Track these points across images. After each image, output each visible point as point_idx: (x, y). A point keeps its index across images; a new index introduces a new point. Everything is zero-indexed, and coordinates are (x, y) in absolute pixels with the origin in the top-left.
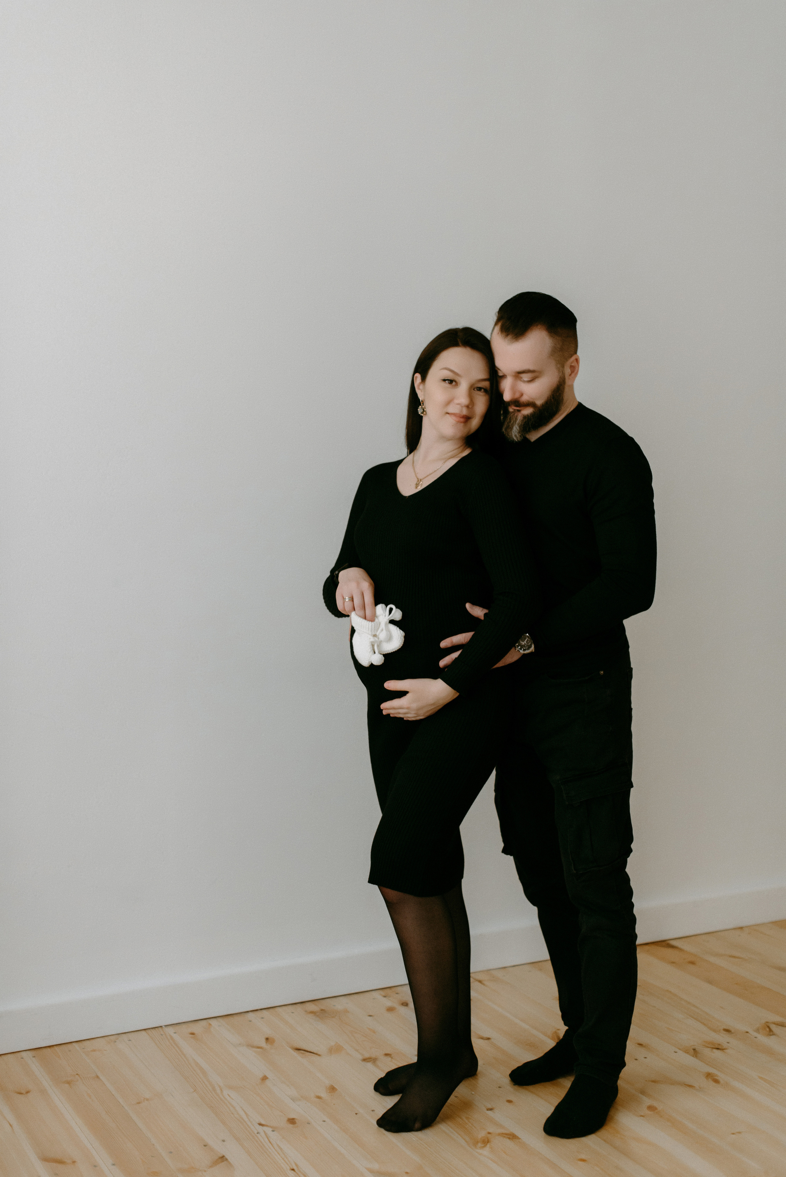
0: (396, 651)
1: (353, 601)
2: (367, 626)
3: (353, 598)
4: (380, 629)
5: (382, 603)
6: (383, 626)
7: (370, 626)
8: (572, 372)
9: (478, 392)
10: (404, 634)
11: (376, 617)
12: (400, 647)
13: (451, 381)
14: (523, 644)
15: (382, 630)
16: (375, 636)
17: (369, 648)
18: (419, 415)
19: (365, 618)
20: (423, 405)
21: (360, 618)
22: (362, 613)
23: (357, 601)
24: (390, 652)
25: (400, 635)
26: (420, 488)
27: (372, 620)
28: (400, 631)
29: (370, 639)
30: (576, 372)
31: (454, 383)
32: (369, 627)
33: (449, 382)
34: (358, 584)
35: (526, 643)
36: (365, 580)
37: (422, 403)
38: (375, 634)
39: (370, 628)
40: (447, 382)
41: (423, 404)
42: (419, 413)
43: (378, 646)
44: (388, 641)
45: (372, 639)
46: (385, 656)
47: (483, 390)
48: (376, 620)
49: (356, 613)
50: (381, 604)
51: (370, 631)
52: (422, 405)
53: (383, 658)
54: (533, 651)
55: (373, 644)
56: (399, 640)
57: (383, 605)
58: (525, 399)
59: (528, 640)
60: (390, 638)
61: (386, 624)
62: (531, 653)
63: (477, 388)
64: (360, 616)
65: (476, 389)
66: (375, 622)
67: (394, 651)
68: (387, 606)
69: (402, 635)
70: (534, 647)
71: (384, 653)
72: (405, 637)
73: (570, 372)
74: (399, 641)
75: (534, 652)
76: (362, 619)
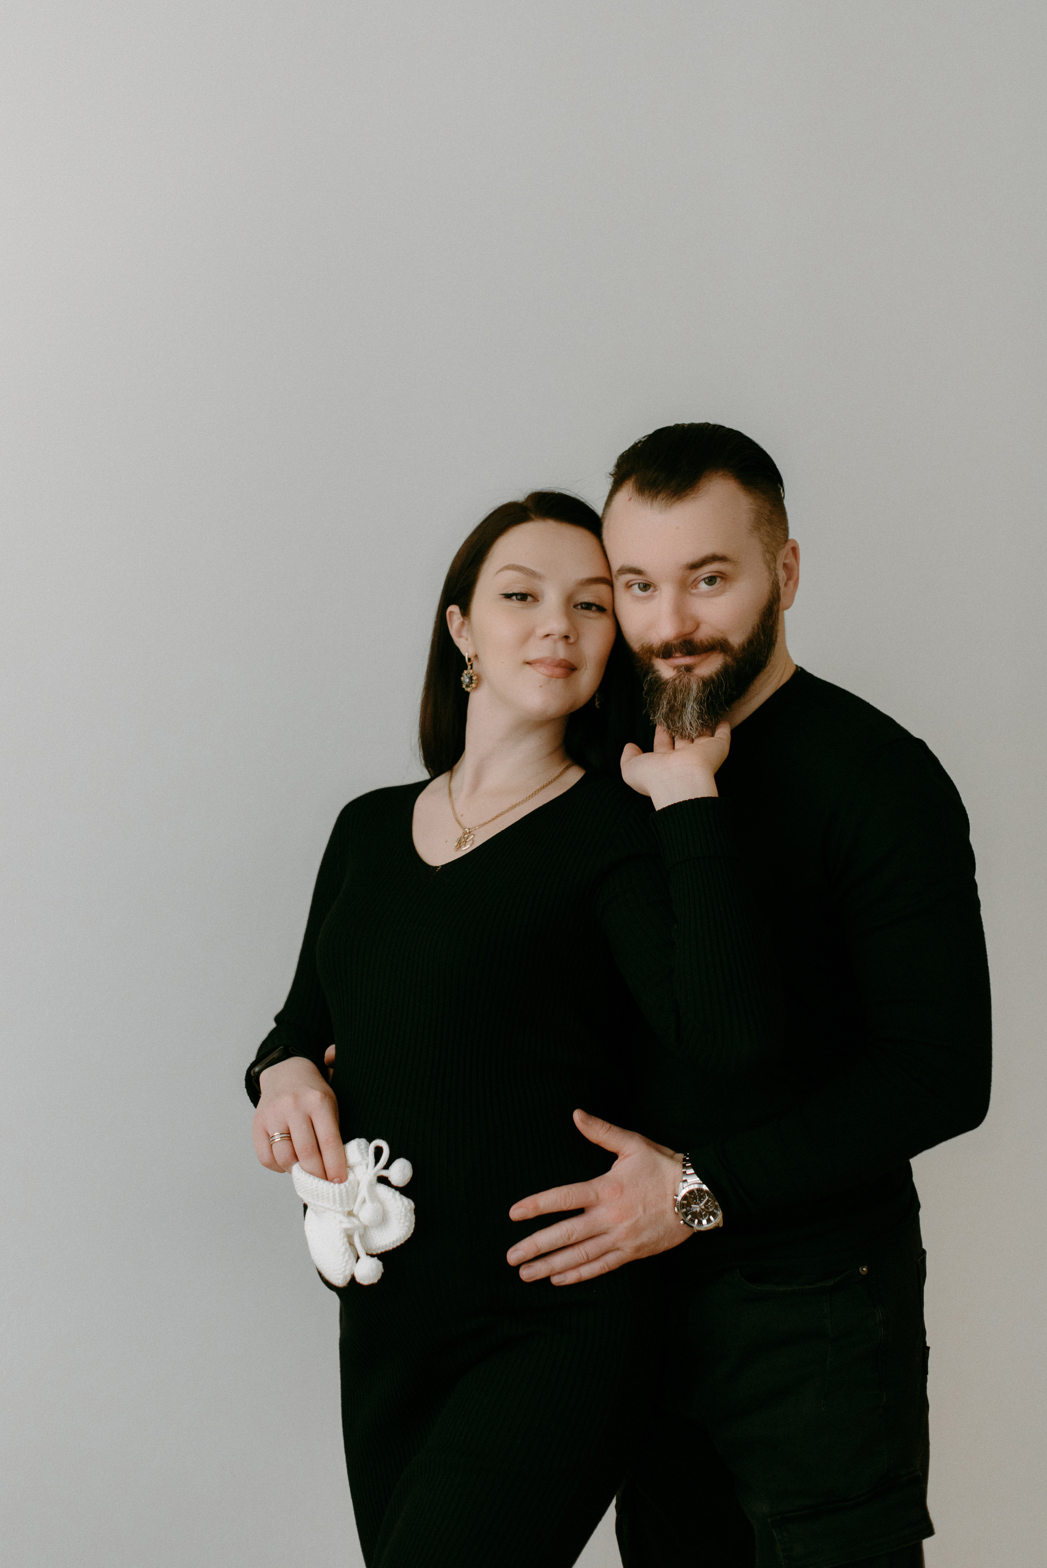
0: (402, 1245)
1: (291, 1140)
2: (331, 1195)
3: (289, 1134)
4: (359, 1200)
5: (360, 1137)
6: (363, 1192)
7: (337, 1191)
8: (789, 578)
9: (585, 611)
10: (413, 1204)
11: (349, 1167)
12: (409, 1236)
13: (523, 597)
14: (698, 1210)
15: (364, 1201)
16: (350, 1214)
17: (341, 1243)
18: (464, 689)
19: (325, 1177)
20: (471, 668)
21: (312, 1177)
22: (314, 1163)
23: (300, 1138)
24: (391, 1248)
25: (403, 1210)
26: (467, 849)
27: (342, 1178)
28: (401, 1199)
29: (341, 1222)
30: (794, 578)
31: (529, 599)
32: (334, 1195)
33: (519, 597)
34: (296, 1097)
35: (703, 1207)
36: (312, 1087)
37: (469, 664)
38: (350, 1209)
39: (338, 1199)
40: (514, 598)
41: (471, 665)
42: (464, 686)
43: (362, 1237)
44: (380, 1224)
45: (347, 1224)
46: (383, 1257)
47: (594, 608)
48: (351, 1177)
49: (300, 1165)
50: (357, 1139)
51: (338, 1205)
52: (469, 667)
53: (380, 1264)
54: (721, 1225)
55: (350, 1232)
56: (402, 1221)
57: (363, 1141)
58: (704, 634)
59: (708, 1201)
60: (383, 1220)
61: (371, 1187)
62: (716, 1229)
63: (581, 604)
64: (311, 1173)
65: (579, 607)
66: (346, 1183)
67: (398, 1244)
68: (370, 1141)
69: (409, 1208)
70: (723, 1217)
71: (379, 1252)
72: (417, 1212)
73: (786, 578)
74: (404, 1223)
75: (722, 1227)
76: (317, 1180)
